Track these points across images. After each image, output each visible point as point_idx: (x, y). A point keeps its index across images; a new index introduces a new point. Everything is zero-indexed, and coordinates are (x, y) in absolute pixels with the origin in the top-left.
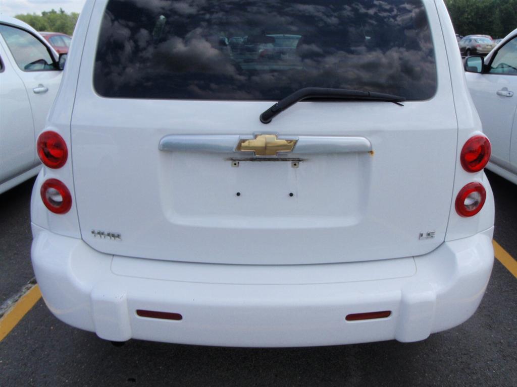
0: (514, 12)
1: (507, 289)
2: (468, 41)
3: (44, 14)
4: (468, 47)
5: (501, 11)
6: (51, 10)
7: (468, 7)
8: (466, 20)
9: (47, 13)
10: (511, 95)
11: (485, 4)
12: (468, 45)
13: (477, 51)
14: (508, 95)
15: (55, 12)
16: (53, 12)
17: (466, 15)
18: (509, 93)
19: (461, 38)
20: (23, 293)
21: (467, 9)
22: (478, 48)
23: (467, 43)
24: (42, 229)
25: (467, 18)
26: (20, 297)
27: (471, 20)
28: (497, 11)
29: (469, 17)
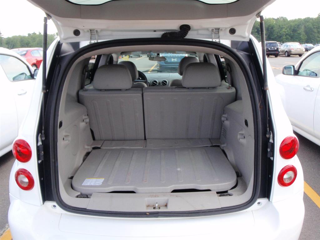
0: (313, 27)
1: (316, 219)
2: (286, 46)
3: (29, 35)
4: (286, 50)
5: (305, 27)
6: (33, 33)
7: (285, 25)
8: (284, 33)
9: (31, 34)
10: (312, 90)
11: (295, 23)
12: (286, 49)
13: (292, 52)
14: (310, 90)
15: (36, 34)
16: (34, 34)
17: (284, 30)
18: (311, 89)
19: (282, 44)
20: (6, 229)
21: (284, 26)
22: (292, 51)
23: (285, 47)
24: (16, 198)
25: (285, 32)
26: (4, 231)
27: (287, 33)
28: (303, 27)
29: (286, 31)
